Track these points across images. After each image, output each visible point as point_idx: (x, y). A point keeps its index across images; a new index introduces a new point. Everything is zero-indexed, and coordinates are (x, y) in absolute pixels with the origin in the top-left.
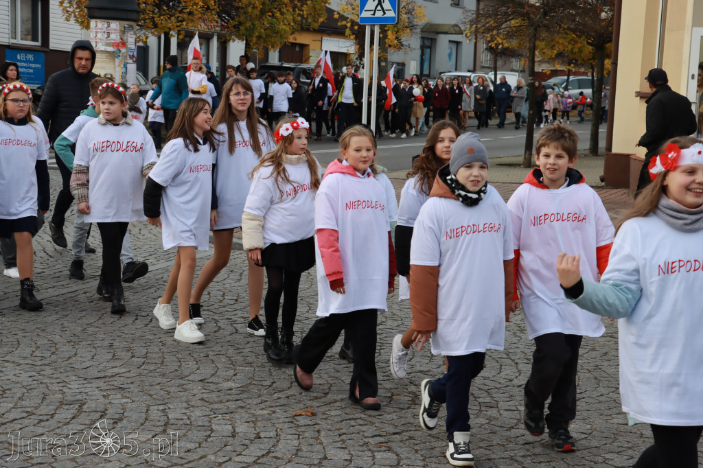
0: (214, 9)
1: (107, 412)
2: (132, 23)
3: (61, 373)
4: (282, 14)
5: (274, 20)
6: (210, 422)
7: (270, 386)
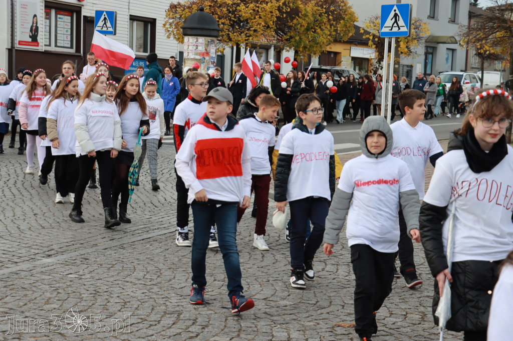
0: (272, 28)
1: (197, 320)
2: (214, 39)
3: (164, 291)
4: (322, 30)
5: (316, 35)
6: (272, 330)
7: (315, 304)
